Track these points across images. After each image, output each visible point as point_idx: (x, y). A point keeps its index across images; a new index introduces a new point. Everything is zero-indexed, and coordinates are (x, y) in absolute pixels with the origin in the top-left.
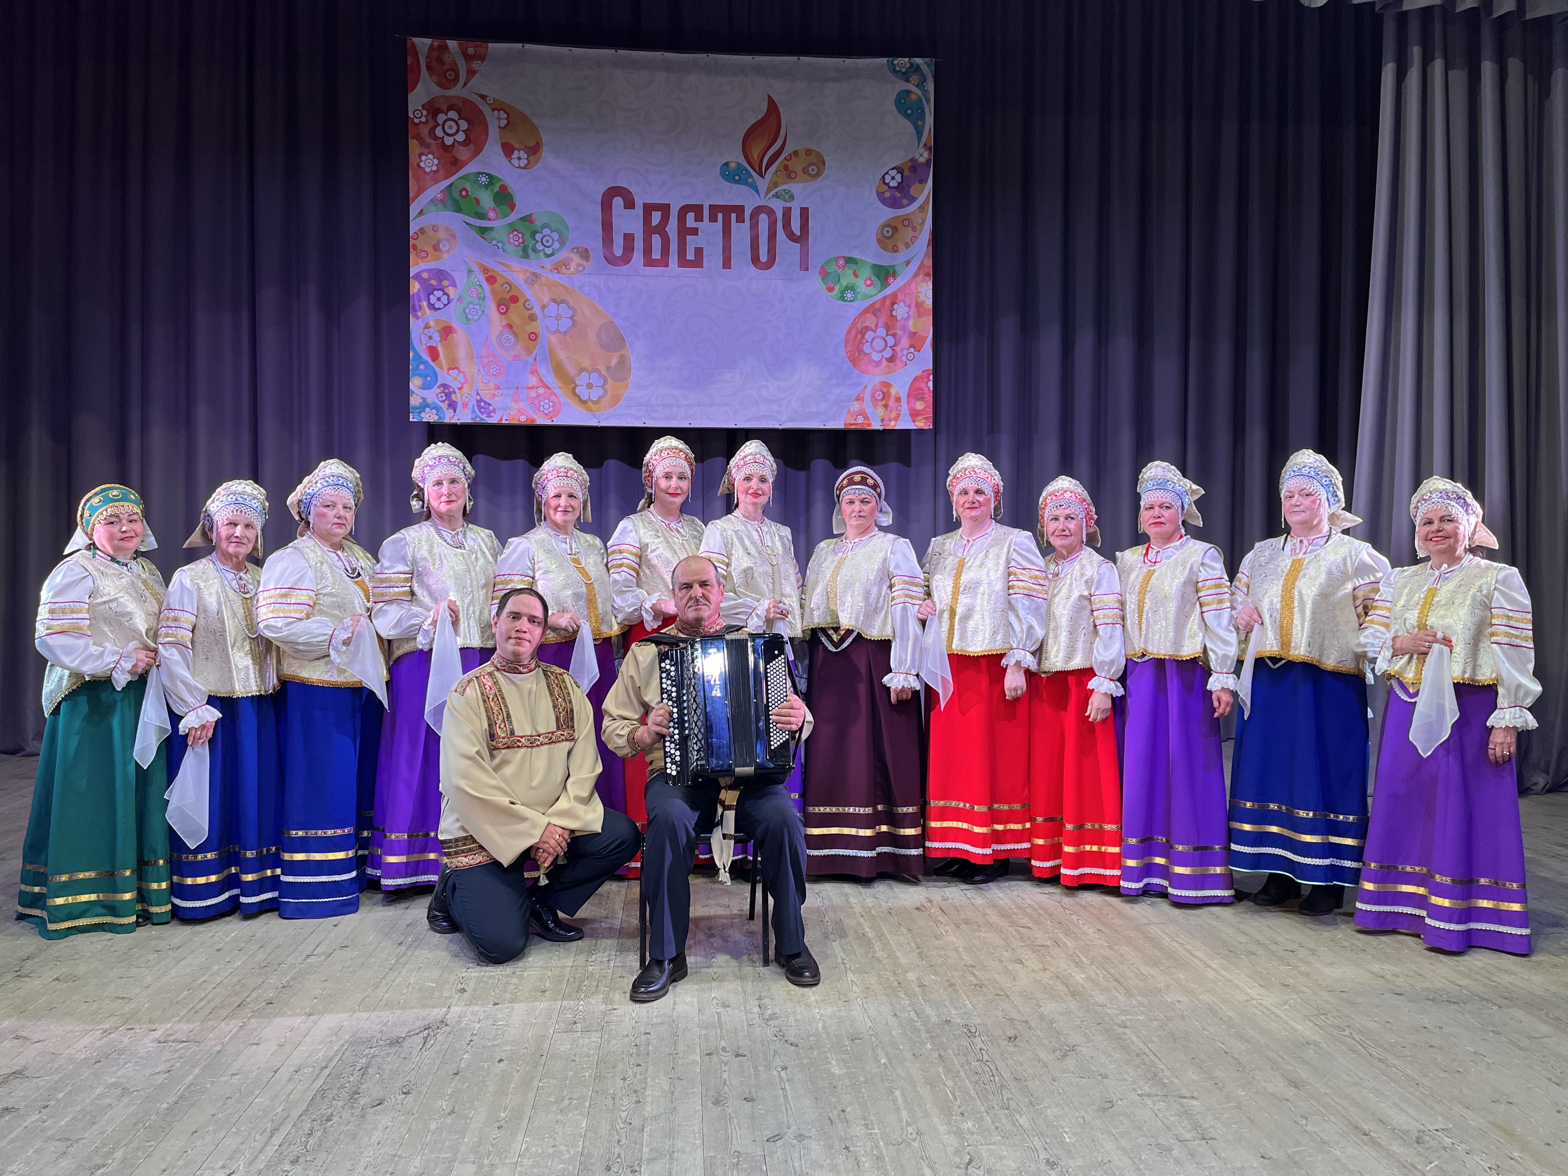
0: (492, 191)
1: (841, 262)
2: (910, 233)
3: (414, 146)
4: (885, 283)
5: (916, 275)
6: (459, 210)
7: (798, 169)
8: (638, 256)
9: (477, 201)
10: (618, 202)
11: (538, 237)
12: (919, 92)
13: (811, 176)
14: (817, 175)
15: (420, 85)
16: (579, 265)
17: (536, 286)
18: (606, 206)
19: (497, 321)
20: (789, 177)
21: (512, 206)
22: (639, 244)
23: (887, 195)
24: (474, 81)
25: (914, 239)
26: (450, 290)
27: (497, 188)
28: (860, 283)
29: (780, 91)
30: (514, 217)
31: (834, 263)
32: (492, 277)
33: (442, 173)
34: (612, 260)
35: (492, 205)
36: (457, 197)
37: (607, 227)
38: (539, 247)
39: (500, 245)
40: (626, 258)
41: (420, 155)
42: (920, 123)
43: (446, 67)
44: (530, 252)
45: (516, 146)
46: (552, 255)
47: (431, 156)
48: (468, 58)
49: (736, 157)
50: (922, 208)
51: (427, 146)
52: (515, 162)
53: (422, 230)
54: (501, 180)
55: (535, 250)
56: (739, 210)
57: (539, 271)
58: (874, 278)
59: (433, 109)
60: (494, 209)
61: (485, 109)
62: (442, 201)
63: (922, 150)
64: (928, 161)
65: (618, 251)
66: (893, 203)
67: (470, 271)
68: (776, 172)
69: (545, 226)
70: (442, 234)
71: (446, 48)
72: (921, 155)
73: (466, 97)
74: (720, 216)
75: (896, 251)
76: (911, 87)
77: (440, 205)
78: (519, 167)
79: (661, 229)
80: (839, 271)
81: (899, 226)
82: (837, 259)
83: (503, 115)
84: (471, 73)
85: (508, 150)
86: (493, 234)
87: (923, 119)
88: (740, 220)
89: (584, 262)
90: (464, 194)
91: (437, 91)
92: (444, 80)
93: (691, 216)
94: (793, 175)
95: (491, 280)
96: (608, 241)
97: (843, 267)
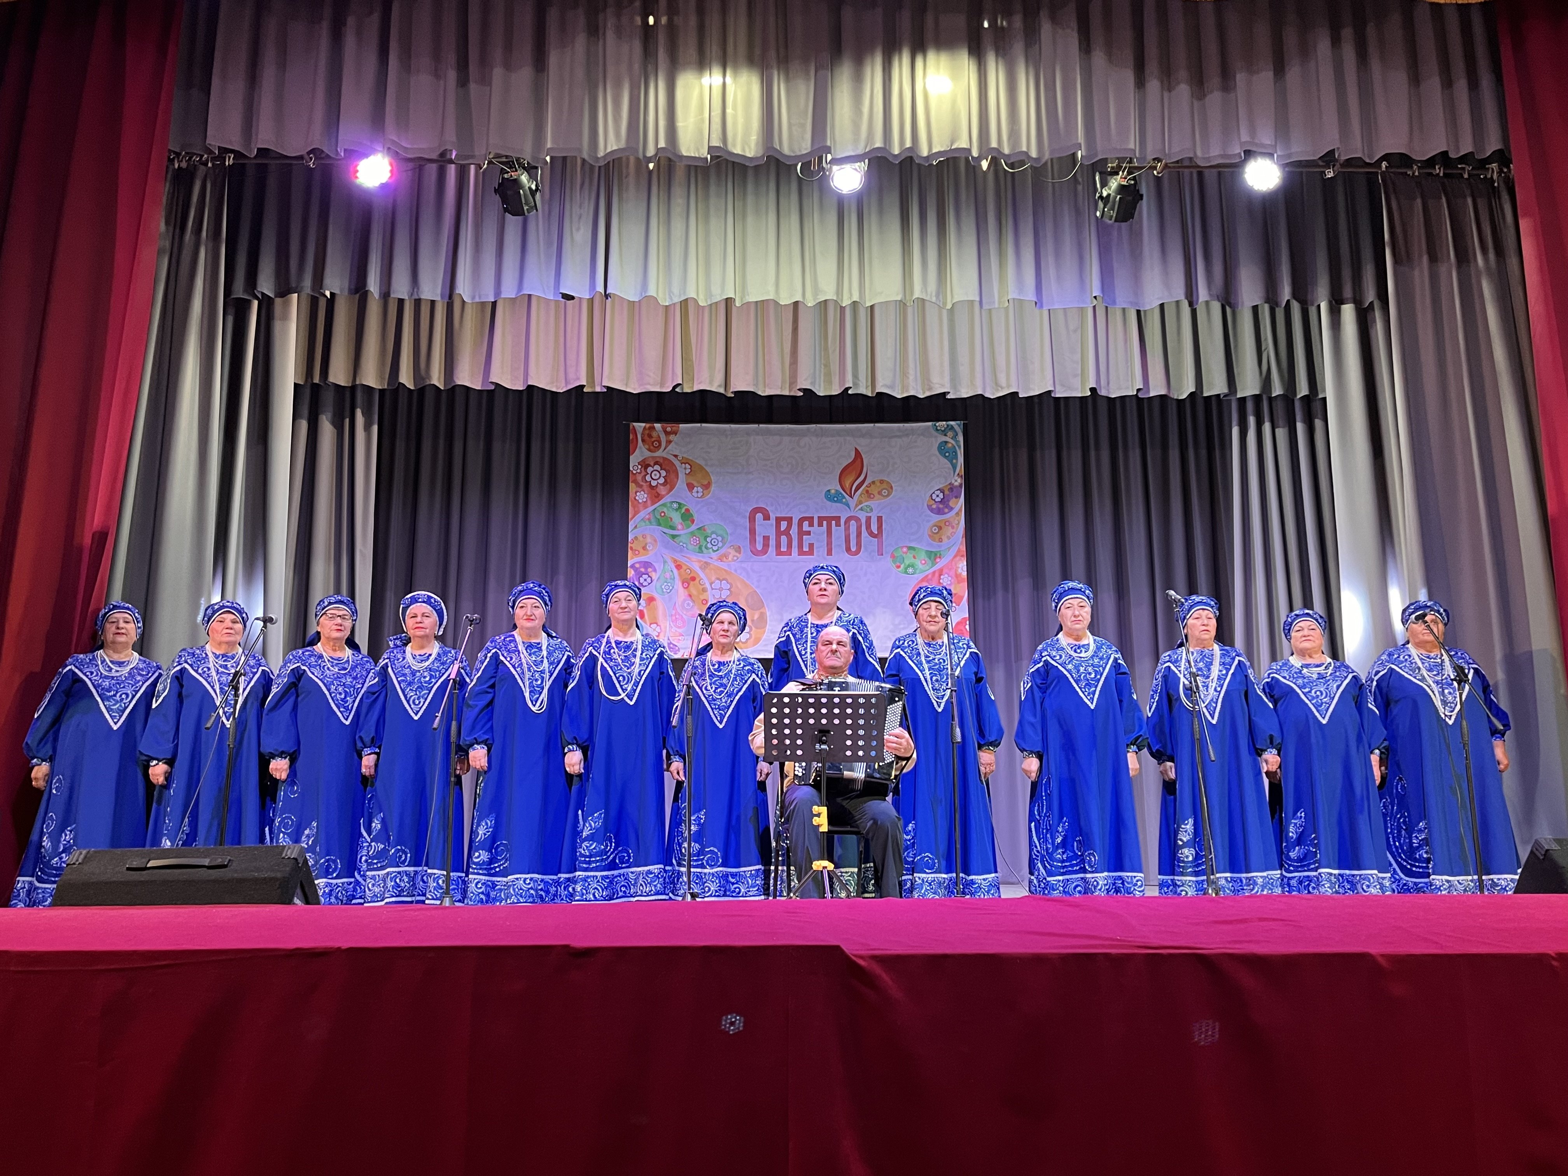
0: (680, 512)
1: (905, 550)
2: (950, 530)
3: (632, 487)
4: (934, 563)
5: (955, 556)
6: (659, 525)
7: (876, 493)
8: (772, 549)
9: (671, 519)
10: (759, 516)
11: (709, 539)
12: (953, 442)
13: (884, 496)
14: (888, 495)
15: (637, 450)
16: (734, 556)
17: (707, 571)
18: (752, 519)
19: (682, 593)
20: (869, 497)
21: (693, 521)
22: (772, 542)
23: (934, 506)
24: (670, 447)
25: (953, 534)
26: (653, 575)
27: (683, 510)
28: (917, 562)
29: (863, 445)
30: (694, 527)
31: (900, 549)
32: (679, 565)
33: (649, 502)
34: (755, 553)
35: (681, 521)
36: (659, 517)
37: (752, 532)
38: (709, 545)
39: (685, 545)
40: (765, 551)
41: (636, 493)
42: (954, 461)
43: (653, 440)
44: (703, 548)
45: (696, 484)
46: (718, 550)
47: (642, 493)
48: (667, 433)
49: (835, 487)
50: (958, 514)
51: (641, 486)
52: (695, 494)
53: (636, 538)
54: (685, 505)
55: (707, 548)
56: (837, 519)
57: (709, 561)
58: (927, 559)
59: (645, 465)
60: (681, 524)
61: (677, 463)
62: (649, 519)
63: (956, 478)
64: (961, 485)
65: (759, 547)
66: (939, 512)
67: (665, 562)
68: (861, 495)
69: (713, 533)
70: (649, 540)
71: (654, 428)
72: (956, 481)
73: (665, 456)
74: (825, 523)
75: (941, 542)
76: (947, 439)
77: (647, 522)
78: (698, 497)
79: (787, 532)
80: (904, 555)
81: (942, 525)
82: (902, 547)
83: (688, 466)
84: (669, 442)
85: (691, 487)
86: (680, 539)
87: (957, 459)
88: (838, 525)
89: (738, 554)
90: (663, 515)
91: (648, 454)
92: (652, 447)
93: (806, 523)
94: (872, 496)
95: (679, 567)
96: (753, 540)
97: (906, 553)
